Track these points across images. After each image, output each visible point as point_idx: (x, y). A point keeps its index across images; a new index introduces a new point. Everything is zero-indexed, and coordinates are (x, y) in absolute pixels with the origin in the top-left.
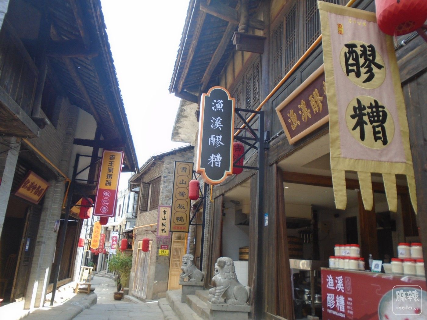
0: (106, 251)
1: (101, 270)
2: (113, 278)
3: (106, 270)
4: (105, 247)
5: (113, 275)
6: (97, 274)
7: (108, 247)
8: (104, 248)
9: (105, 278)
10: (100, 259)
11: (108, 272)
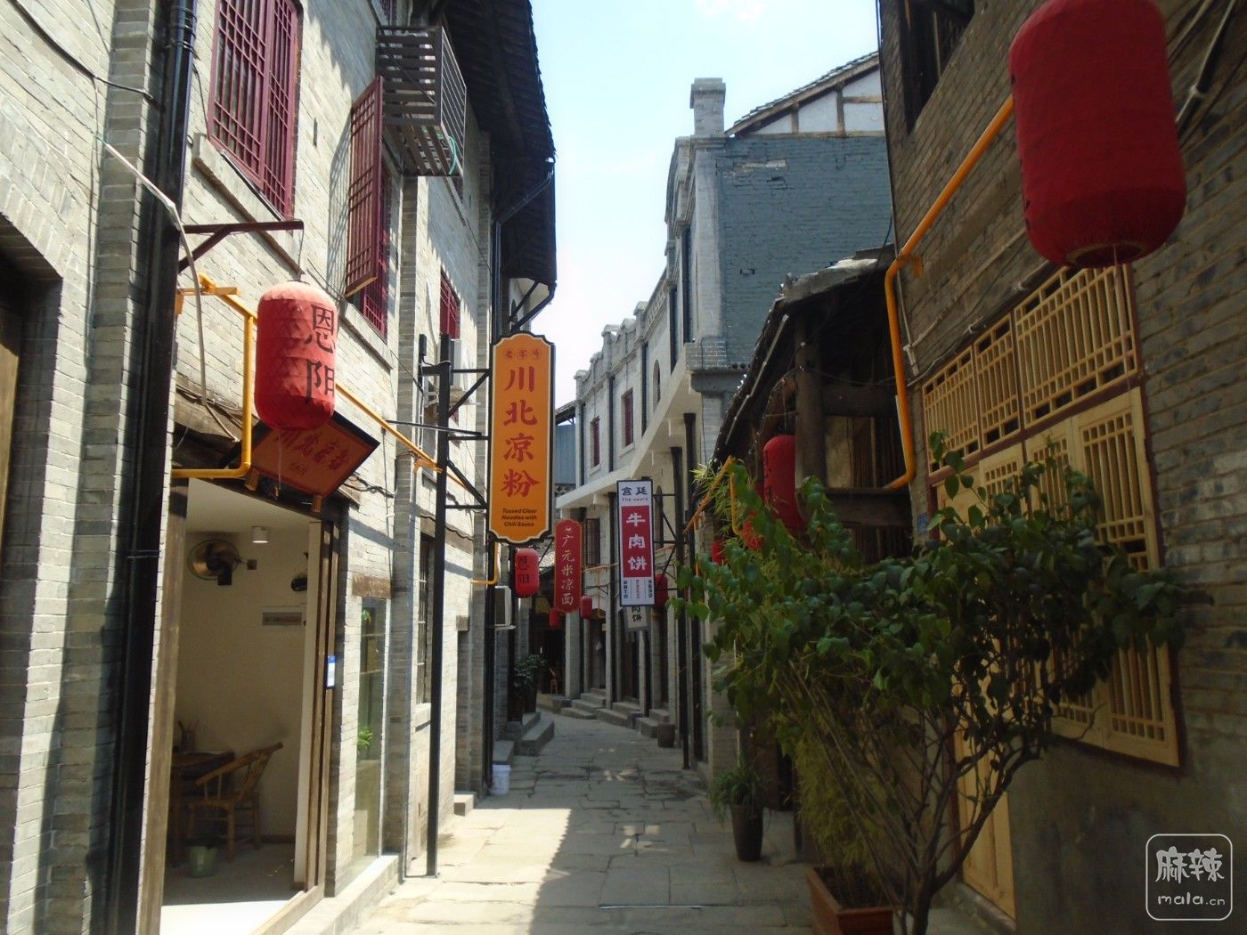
0: (595, 606)
1: (582, 690)
2: (645, 726)
3: (603, 687)
4: (589, 593)
5: (642, 711)
6: (568, 704)
7: (599, 587)
8: (583, 594)
9: (603, 726)
10: (572, 642)
11: (614, 699)
